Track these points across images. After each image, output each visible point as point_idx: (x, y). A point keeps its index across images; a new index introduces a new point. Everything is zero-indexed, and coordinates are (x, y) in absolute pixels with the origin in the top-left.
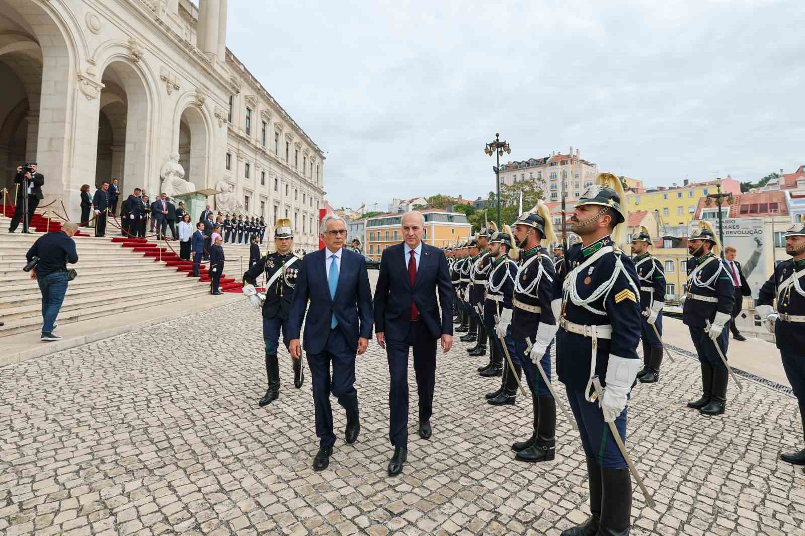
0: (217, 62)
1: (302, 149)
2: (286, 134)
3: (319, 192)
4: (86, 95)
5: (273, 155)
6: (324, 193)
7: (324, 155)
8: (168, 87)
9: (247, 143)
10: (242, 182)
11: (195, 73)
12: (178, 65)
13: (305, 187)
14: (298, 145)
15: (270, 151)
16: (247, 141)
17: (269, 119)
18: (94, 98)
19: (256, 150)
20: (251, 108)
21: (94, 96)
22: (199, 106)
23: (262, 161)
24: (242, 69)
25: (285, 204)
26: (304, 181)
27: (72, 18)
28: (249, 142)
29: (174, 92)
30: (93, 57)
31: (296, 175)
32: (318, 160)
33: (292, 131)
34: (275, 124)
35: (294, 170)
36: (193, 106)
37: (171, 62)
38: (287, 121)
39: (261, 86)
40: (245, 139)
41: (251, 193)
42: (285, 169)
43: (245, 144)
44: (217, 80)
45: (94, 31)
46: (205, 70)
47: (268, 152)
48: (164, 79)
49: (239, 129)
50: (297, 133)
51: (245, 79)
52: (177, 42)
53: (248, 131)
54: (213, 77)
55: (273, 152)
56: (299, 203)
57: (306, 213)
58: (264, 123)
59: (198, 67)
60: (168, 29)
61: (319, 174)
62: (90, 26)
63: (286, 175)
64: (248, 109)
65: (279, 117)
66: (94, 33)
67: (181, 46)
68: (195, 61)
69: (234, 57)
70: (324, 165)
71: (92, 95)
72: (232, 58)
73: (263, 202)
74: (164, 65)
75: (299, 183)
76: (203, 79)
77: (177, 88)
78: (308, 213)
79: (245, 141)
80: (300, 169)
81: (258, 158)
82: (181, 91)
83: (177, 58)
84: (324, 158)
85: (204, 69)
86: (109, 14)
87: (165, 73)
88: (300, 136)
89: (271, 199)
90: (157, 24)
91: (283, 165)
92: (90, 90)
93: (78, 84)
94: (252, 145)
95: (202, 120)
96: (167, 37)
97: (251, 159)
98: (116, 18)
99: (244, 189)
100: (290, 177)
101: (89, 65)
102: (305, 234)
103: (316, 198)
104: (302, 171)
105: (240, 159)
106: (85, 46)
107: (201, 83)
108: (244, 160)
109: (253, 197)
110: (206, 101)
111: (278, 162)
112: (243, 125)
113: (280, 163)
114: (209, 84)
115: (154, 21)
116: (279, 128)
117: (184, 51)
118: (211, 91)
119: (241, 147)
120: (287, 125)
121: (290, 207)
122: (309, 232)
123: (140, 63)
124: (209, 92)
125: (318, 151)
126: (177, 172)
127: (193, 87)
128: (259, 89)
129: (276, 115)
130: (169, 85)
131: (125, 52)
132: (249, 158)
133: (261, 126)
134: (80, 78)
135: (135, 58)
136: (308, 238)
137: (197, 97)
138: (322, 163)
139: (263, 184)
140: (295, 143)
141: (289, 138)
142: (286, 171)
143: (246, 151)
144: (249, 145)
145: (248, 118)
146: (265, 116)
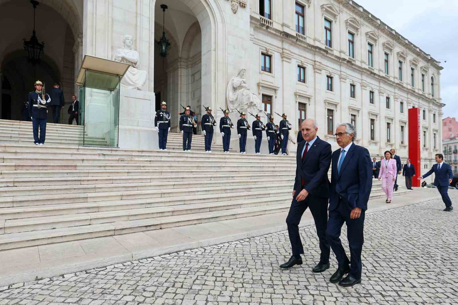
1: (408, 59)
3: (434, 104)
6: (442, 105)
7: (440, 65)
9: (325, 53)
13: (413, 98)
14: (402, 56)
17: (357, 29)
20: (330, 18)
23: (349, 72)
31: (400, 87)
32: (431, 71)
33: (391, 40)
34: (367, 34)
38: (383, 30)
43: (323, 55)
53: (330, 43)
61: (435, 86)
63: (387, 87)
70: (441, 76)
80: (407, 81)
84: (441, 68)
88: (404, 46)
97: (334, 71)
103: (430, 111)
104: (410, 82)
105: (317, 71)
108: (323, 72)
119: (318, 59)
125: (432, 61)
129: (366, 23)
132: (330, 70)
138: (439, 74)
139: (354, 97)
140: (398, 53)
141: (387, 48)
142: (385, 83)
143: (325, 62)
144: (328, 55)
145: (329, 30)
146: (350, 25)
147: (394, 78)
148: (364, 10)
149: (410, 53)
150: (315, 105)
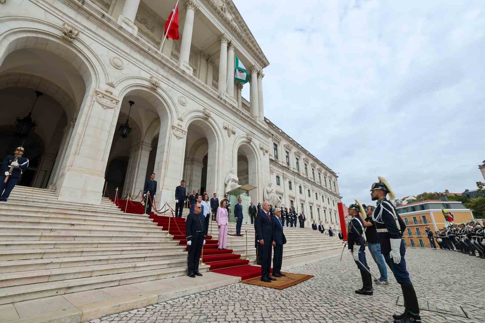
0: (258, 120)
1: (322, 172)
2: (311, 164)
3: (337, 197)
4: (177, 137)
5: (305, 176)
6: (341, 198)
7: (337, 175)
8: (228, 132)
9: (288, 169)
10: (288, 192)
11: (245, 125)
12: (234, 121)
13: (327, 194)
14: (319, 170)
15: (303, 174)
16: (288, 168)
17: (299, 157)
18: (181, 138)
19: (294, 173)
20: (288, 151)
21: (181, 137)
22: (249, 143)
23: (298, 179)
24: (281, 131)
25: (317, 205)
26: (326, 190)
27: (170, 98)
28: (289, 169)
29: (232, 135)
30: (181, 117)
31: (321, 187)
32: (333, 178)
33: (314, 162)
34: (304, 159)
35: (319, 184)
36: (246, 144)
37: (229, 119)
38: (310, 157)
39: (292, 139)
40: (286, 167)
41: (294, 198)
42: (314, 183)
43: (287, 170)
44: (259, 129)
45: (183, 104)
46: (252, 124)
47: (301, 174)
48: (226, 128)
49: (283, 162)
50: (318, 163)
51: (283, 137)
52: (231, 108)
53: (288, 164)
54: (256, 127)
55: (304, 174)
56: (325, 204)
57: (331, 210)
58: (297, 159)
59: (247, 122)
60: (225, 101)
61: (336, 186)
62: (181, 103)
63: (315, 188)
64: (286, 152)
65: (305, 155)
66: (183, 106)
67: (234, 110)
68: (244, 119)
69: (275, 126)
70: (338, 181)
71: (180, 136)
72: (274, 126)
73: (302, 204)
74: (225, 121)
75: (323, 192)
76: (250, 129)
77: (234, 133)
78: (333, 210)
79: (287, 169)
80: (323, 184)
81: (296, 178)
82: (237, 134)
83: (233, 117)
84: (338, 177)
85: (250, 123)
86: (192, 96)
87: (226, 125)
88: (320, 165)
89: (307, 202)
90: (219, 99)
91: (311, 181)
92: (179, 133)
93: (172, 130)
94: (291, 170)
95: (252, 152)
96: (226, 106)
97: (292, 179)
98: (195, 98)
99: (289, 196)
100: (317, 189)
101: (179, 121)
102: (333, 223)
103: (336, 201)
104: (325, 185)
105: (285, 179)
106: (177, 111)
107: (250, 131)
108: (287, 179)
109: (295, 201)
110: (252, 140)
111: (308, 180)
112: (285, 160)
113: (310, 181)
114: (254, 131)
115: (217, 98)
116: (306, 161)
117: (237, 114)
118: (256, 135)
119: (285, 172)
120: (311, 159)
121: (320, 206)
122: (335, 222)
123: (210, 119)
124: (255, 136)
125: (333, 173)
126: (233, 179)
127: (244, 133)
128: (291, 141)
129: (303, 154)
130: (229, 131)
131: (201, 114)
132: (290, 178)
133: (295, 161)
134: (173, 127)
135: (207, 117)
136: (335, 226)
137: (247, 138)
138: (337, 180)
139: (301, 193)
140: (318, 169)
141: (313, 166)
142: (314, 185)
143: (288, 174)
144: (289, 171)
145: (287, 157)
146: (297, 155)
147: (318, 182)
148: (302, 147)
149: (324, 169)
150: (285, 198)
